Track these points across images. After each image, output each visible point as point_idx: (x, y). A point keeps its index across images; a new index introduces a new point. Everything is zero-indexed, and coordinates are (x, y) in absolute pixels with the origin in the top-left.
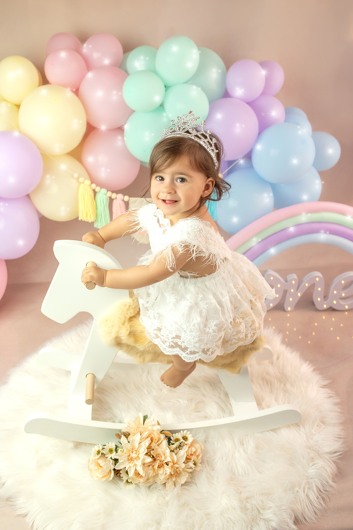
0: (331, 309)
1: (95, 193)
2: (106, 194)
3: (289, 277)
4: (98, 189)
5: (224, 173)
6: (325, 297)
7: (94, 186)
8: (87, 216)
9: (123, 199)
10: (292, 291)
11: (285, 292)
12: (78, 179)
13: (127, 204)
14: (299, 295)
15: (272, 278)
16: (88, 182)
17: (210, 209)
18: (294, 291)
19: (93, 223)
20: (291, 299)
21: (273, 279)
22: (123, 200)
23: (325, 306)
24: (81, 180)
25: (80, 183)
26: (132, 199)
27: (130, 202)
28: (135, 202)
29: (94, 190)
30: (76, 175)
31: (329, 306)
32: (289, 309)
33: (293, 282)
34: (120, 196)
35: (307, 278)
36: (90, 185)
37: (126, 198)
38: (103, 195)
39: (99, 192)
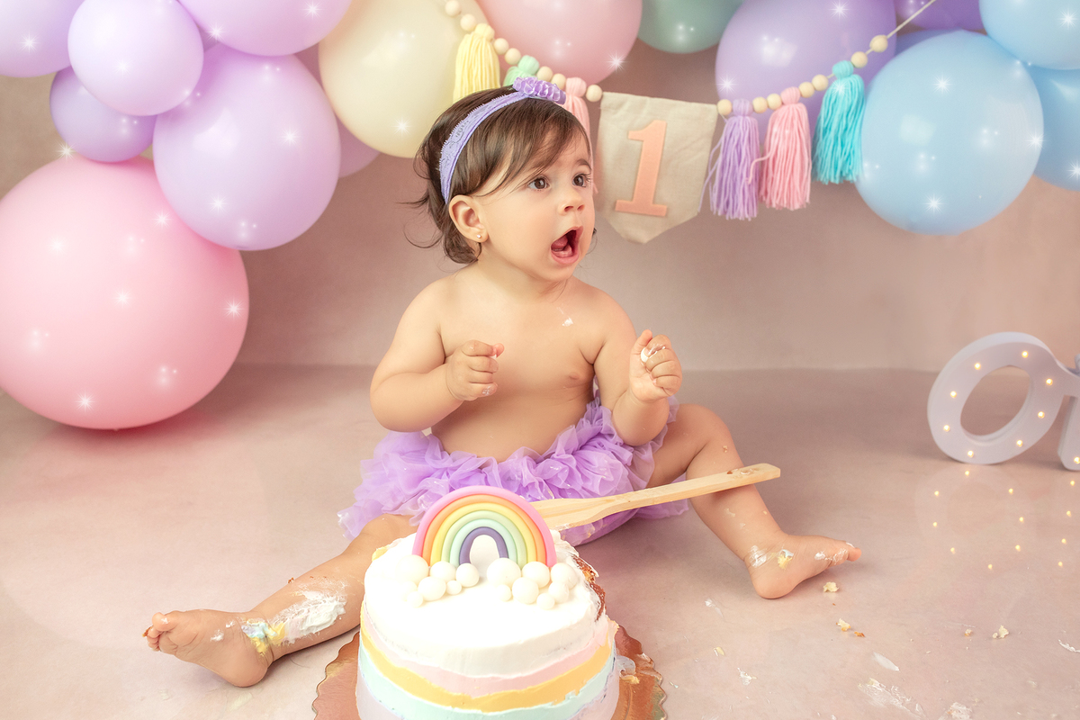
4: (512, 55)
5: (891, 34)
7: (501, 44)
9: (583, 93)
11: (1069, 403)
12: (458, 15)
13: (594, 110)
16: (484, 30)
17: (842, 145)
22: (584, 97)
24: (467, 21)
25: (464, 33)
26: (611, 98)
27: (603, 104)
28: (620, 105)
29: (501, 57)
30: (451, 7)
34: (576, 84)
36: (492, 41)
37: (594, 92)
39: (516, 65)
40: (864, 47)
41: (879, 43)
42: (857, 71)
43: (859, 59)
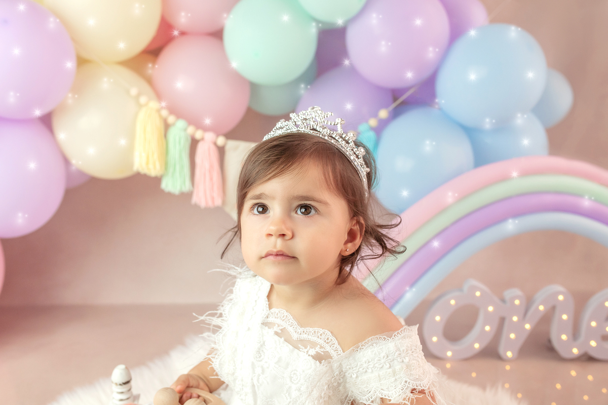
0: (588, 359)
1: (167, 126)
2: (185, 130)
3: (508, 294)
4: (171, 119)
6: (575, 334)
7: (164, 113)
8: (147, 163)
9: (214, 141)
10: (515, 319)
11: (502, 320)
13: (221, 151)
14: (528, 326)
15: (478, 294)
16: (154, 105)
18: (519, 320)
19: (157, 180)
20: (512, 336)
21: (482, 295)
22: (215, 144)
23: (575, 351)
24: (143, 100)
25: (140, 106)
26: (231, 144)
27: (227, 148)
28: (237, 148)
29: (165, 121)
30: (134, 91)
31: (582, 351)
32: (509, 354)
33: (517, 302)
34: (210, 136)
35: (541, 295)
36: (158, 111)
37: (221, 141)
38: (180, 131)
39: (174, 124)
40: (375, 115)
41: (383, 114)
42: (372, 129)
43: (373, 122)
